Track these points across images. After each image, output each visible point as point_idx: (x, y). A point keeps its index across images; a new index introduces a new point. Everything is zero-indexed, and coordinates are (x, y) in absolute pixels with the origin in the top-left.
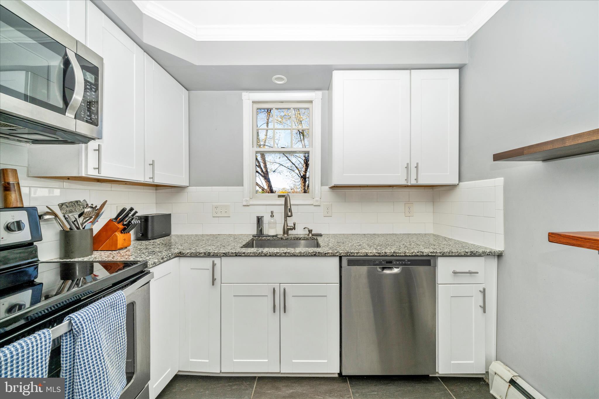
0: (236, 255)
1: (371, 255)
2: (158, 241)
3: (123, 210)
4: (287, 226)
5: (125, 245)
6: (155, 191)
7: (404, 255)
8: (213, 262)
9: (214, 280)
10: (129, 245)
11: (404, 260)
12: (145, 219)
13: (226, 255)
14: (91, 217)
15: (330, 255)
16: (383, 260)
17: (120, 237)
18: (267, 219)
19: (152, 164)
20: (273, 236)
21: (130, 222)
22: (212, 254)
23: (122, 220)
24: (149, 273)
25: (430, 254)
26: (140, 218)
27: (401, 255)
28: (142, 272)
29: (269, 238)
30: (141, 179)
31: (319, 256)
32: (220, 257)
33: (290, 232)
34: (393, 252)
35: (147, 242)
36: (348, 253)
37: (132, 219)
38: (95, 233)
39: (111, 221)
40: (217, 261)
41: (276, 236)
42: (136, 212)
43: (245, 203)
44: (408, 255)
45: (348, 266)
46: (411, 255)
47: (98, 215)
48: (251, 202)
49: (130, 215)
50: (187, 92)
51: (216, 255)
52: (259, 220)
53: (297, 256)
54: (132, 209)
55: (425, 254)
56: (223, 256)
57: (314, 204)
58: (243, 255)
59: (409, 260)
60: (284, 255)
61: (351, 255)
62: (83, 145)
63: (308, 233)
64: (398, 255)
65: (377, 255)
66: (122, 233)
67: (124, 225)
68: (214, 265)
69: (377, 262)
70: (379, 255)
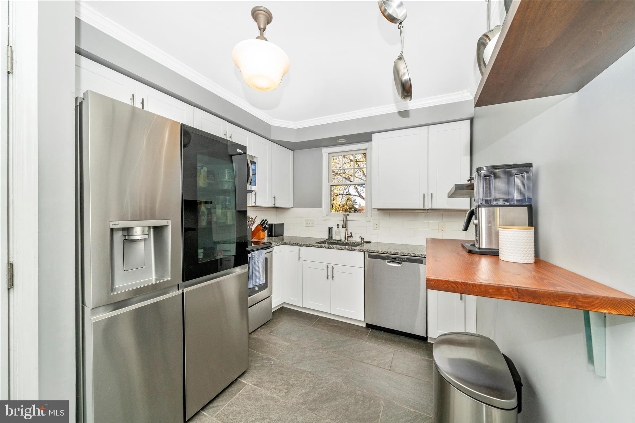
0: (310, 246)
1: (382, 252)
2: (277, 238)
3: (263, 220)
4: (347, 234)
5: (263, 237)
6: (276, 210)
7: (402, 255)
8: (299, 248)
9: (299, 258)
10: (265, 238)
11: (404, 258)
12: (271, 225)
13: (305, 245)
14: (251, 223)
15: (358, 250)
16: (390, 257)
17: (262, 233)
18: (335, 229)
19: (275, 198)
20: (338, 240)
21: (265, 226)
22: (299, 244)
23: (262, 225)
24: (272, 247)
25: (420, 256)
26: (269, 225)
27: (401, 254)
28: (270, 247)
29: (335, 241)
30: (270, 205)
31: (351, 250)
32: (302, 246)
33: (349, 239)
34: (395, 252)
35: (272, 238)
36: (368, 250)
37: (266, 225)
38: (253, 230)
39: (258, 225)
40: (301, 248)
41: (340, 240)
42: (268, 222)
43: (323, 219)
44: (405, 255)
45: (368, 258)
46: (407, 255)
47: (254, 223)
48: (327, 218)
49: (265, 223)
50: (292, 152)
51: (300, 245)
52: (330, 230)
53: (340, 249)
54: (266, 220)
55: (417, 255)
56: (304, 246)
57: (367, 221)
58: (313, 246)
59: (407, 259)
60: (333, 248)
61: (369, 251)
62: (251, 193)
63: (361, 240)
64: (398, 254)
65: (385, 253)
66: (262, 231)
67: (263, 227)
68: (299, 250)
69: (387, 258)
70: (386, 253)
